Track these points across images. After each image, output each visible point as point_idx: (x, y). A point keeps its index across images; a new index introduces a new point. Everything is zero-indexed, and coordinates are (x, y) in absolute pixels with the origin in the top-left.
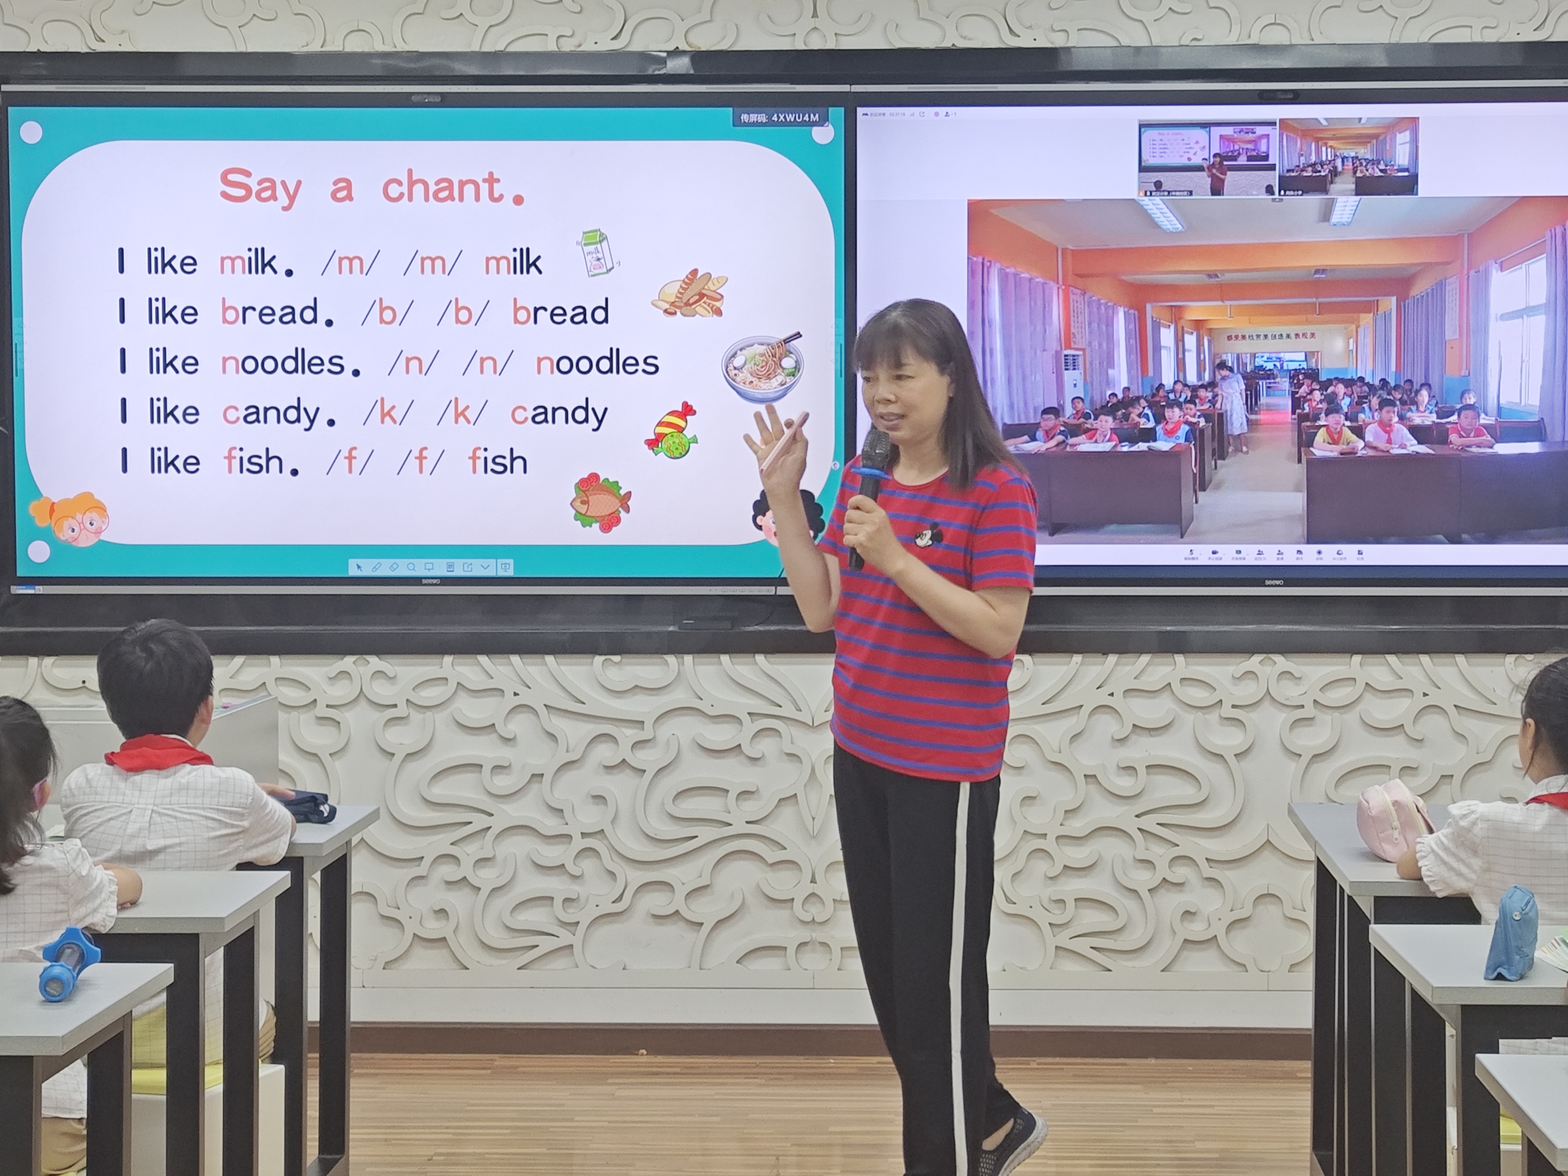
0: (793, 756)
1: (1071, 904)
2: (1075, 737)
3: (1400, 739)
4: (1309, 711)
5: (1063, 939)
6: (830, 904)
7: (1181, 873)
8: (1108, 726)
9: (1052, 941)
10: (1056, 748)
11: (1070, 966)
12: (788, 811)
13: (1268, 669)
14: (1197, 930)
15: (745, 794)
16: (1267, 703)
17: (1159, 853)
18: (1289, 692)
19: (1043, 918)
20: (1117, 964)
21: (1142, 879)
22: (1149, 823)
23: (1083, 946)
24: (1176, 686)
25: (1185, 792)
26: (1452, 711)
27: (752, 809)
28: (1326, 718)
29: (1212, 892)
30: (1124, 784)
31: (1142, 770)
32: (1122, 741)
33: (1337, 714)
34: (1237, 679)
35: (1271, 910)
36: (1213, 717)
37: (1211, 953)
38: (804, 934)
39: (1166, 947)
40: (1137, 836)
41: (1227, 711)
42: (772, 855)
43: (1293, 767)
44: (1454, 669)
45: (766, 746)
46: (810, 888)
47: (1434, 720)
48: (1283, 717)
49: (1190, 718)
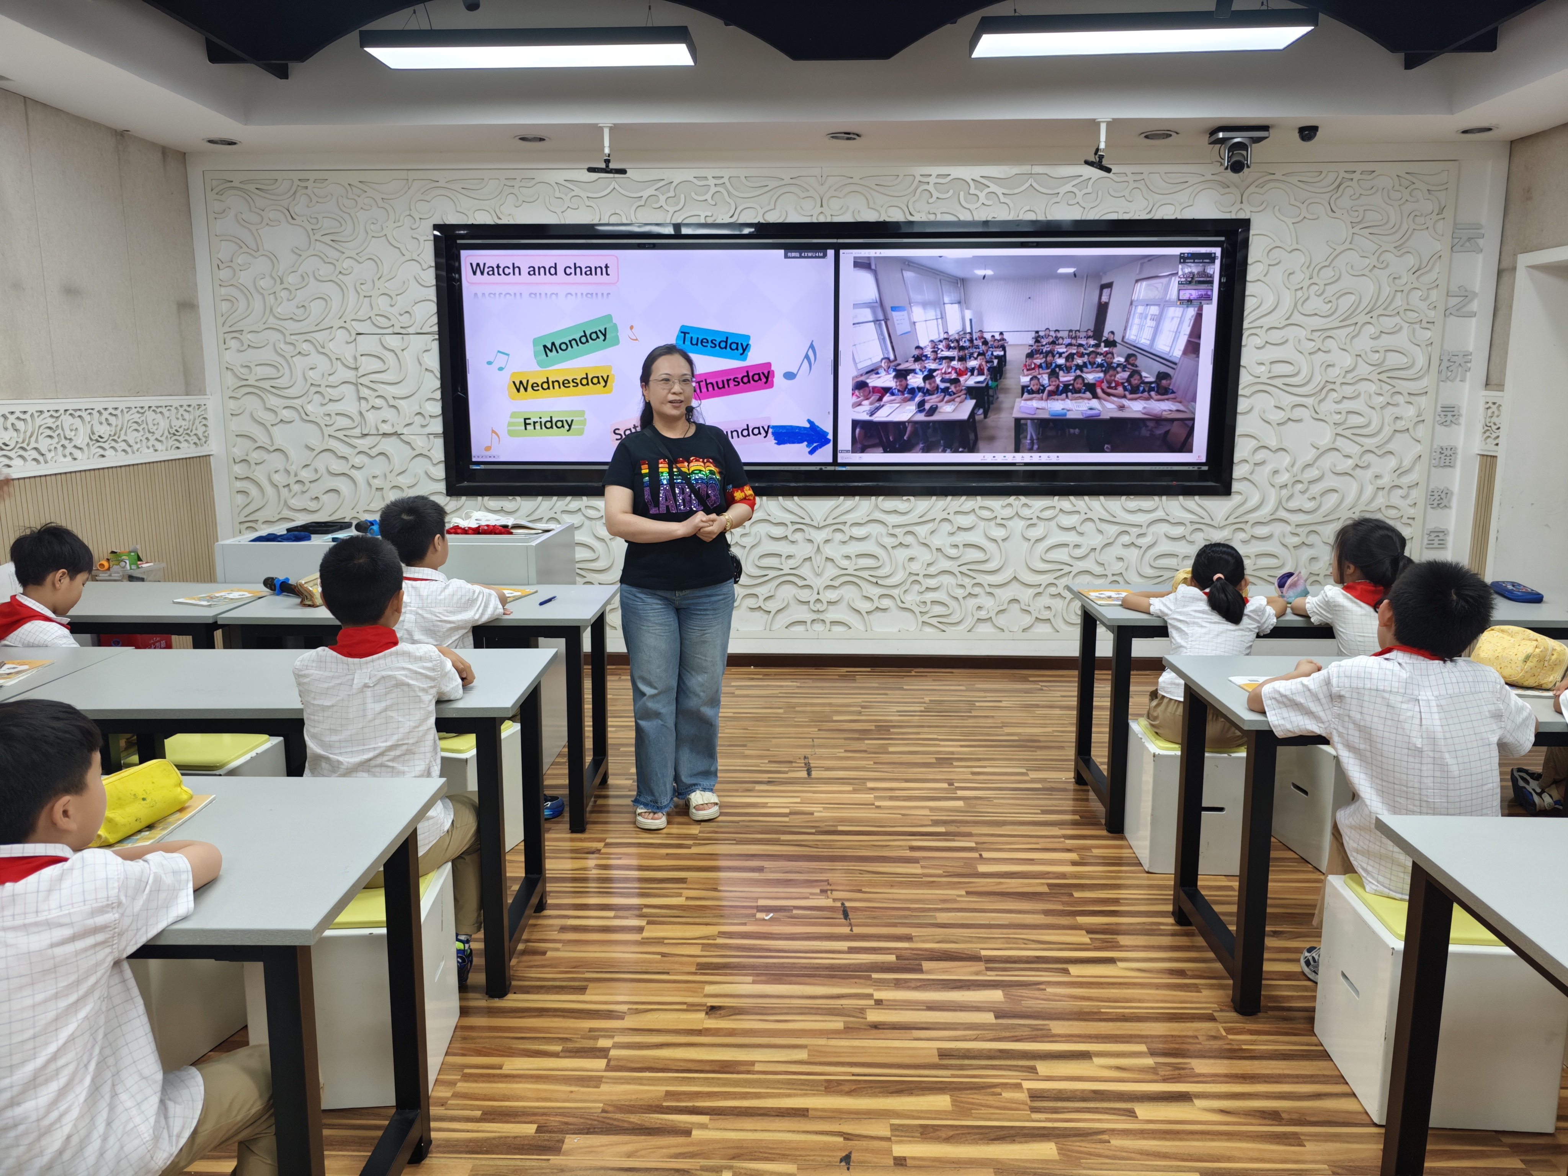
0: (810, 541)
1: (929, 603)
2: (932, 532)
3: (1073, 533)
4: (1035, 521)
5: (925, 618)
6: (825, 604)
7: (977, 590)
8: (946, 527)
9: (921, 619)
10: (923, 536)
11: (928, 629)
12: (807, 564)
13: (1017, 502)
14: (983, 614)
15: (789, 557)
16: (1016, 517)
17: (967, 581)
18: (1026, 512)
19: (917, 610)
20: (950, 629)
21: (960, 593)
22: (964, 569)
23: (934, 621)
24: (977, 510)
25: (977, 555)
26: (1097, 521)
27: (792, 563)
28: (1042, 523)
29: (990, 598)
30: (953, 552)
31: (961, 547)
32: (953, 534)
33: (1047, 522)
34: (1003, 507)
35: (1016, 606)
36: (993, 523)
37: (989, 624)
38: (815, 616)
39: (969, 622)
40: (959, 575)
41: (999, 521)
42: (800, 583)
43: (1026, 544)
44: (1098, 502)
45: (798, 536)
46: (817, 597)
47: (1090, 524)
48: (1022, 524)
49: (982, 523)
